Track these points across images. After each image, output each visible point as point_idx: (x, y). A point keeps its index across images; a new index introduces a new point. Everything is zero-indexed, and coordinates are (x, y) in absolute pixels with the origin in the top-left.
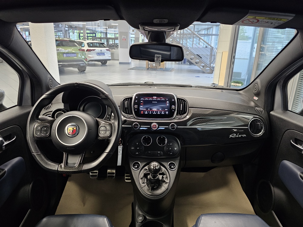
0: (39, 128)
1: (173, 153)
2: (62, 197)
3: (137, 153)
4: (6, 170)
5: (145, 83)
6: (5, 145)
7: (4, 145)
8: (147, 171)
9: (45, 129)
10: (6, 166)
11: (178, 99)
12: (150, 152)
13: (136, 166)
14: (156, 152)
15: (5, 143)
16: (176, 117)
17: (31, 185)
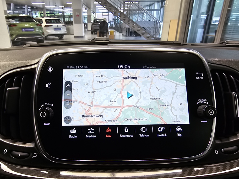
5: (94, 39)
11: (214, 72)
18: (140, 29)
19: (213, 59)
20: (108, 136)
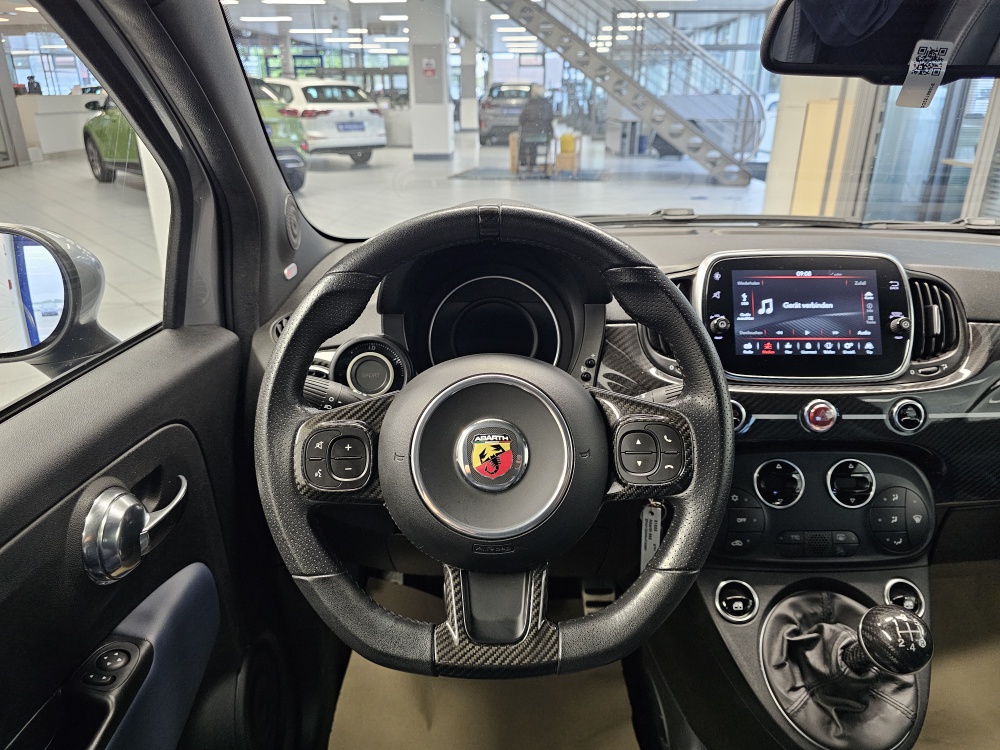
0: (319, 445)
1: (907, 538)
2: (341, 697)
3: (738, 543)
4: (151, 637)
5: (659, 212)
6: (150, 531)
7: (145, 529)
8: (794, 627)
9: (348, 447)
10: (148, 617)
11: (912, 281)
12: (797, 537)
13: (738, 606)
14: (827, 535)
15: (150, 521)
16: (911, 367)
17: (241, 677)
20: (787, 352)
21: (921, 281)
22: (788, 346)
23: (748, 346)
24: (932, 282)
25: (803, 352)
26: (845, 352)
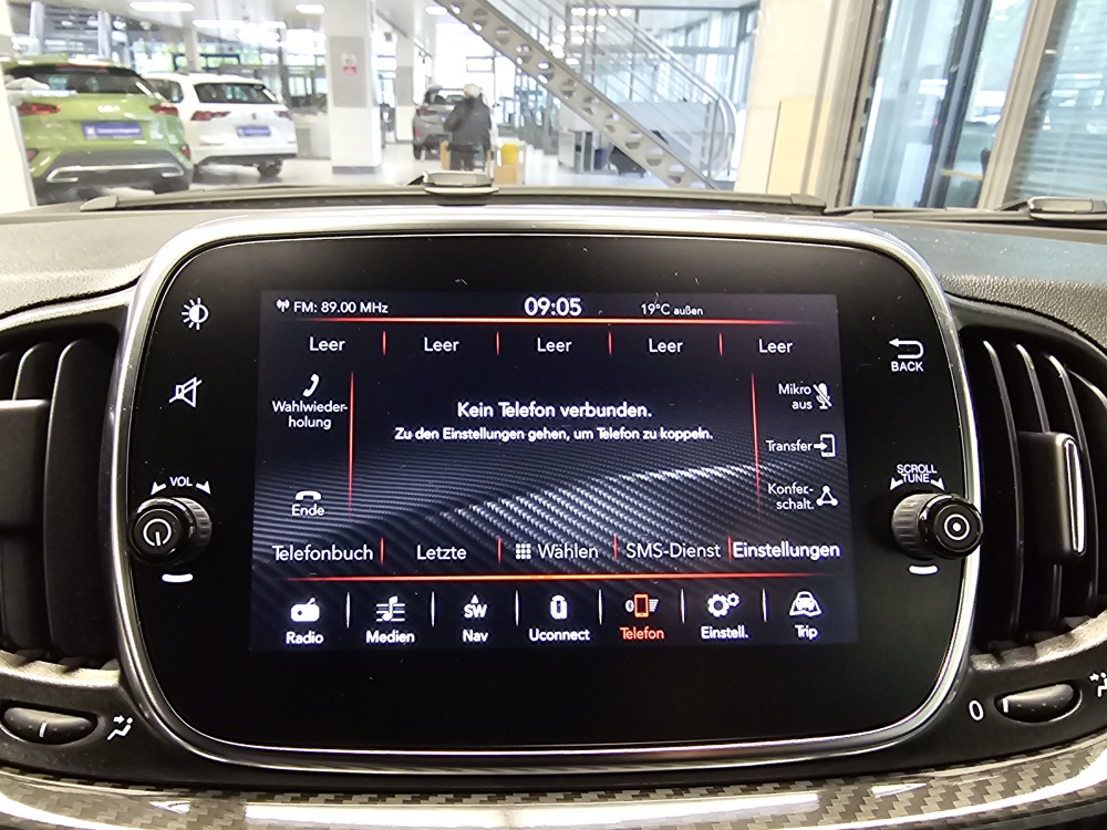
11: (971, 335)
18: (641, 140)
19: (971, 280)
20: (470, 636)
21: (1006, 337)
22: (475, 609)
23: (307, 612)
24: (1042, 344)
25: (537, 636)
26: (707, 633)
